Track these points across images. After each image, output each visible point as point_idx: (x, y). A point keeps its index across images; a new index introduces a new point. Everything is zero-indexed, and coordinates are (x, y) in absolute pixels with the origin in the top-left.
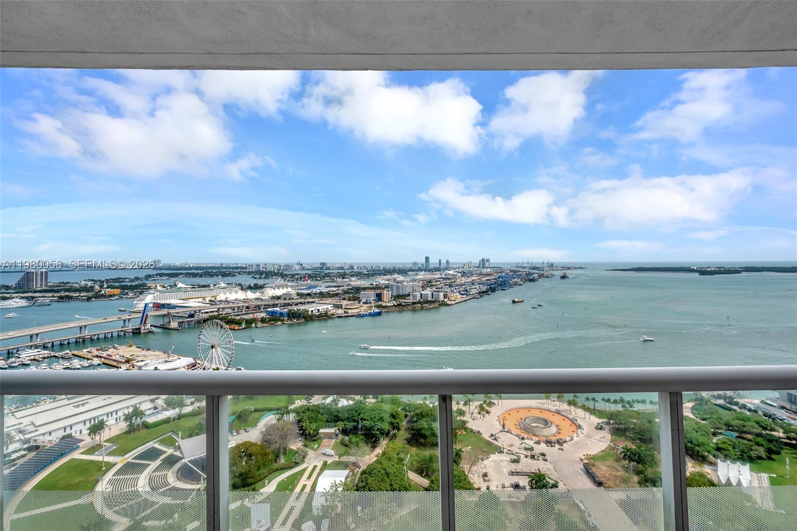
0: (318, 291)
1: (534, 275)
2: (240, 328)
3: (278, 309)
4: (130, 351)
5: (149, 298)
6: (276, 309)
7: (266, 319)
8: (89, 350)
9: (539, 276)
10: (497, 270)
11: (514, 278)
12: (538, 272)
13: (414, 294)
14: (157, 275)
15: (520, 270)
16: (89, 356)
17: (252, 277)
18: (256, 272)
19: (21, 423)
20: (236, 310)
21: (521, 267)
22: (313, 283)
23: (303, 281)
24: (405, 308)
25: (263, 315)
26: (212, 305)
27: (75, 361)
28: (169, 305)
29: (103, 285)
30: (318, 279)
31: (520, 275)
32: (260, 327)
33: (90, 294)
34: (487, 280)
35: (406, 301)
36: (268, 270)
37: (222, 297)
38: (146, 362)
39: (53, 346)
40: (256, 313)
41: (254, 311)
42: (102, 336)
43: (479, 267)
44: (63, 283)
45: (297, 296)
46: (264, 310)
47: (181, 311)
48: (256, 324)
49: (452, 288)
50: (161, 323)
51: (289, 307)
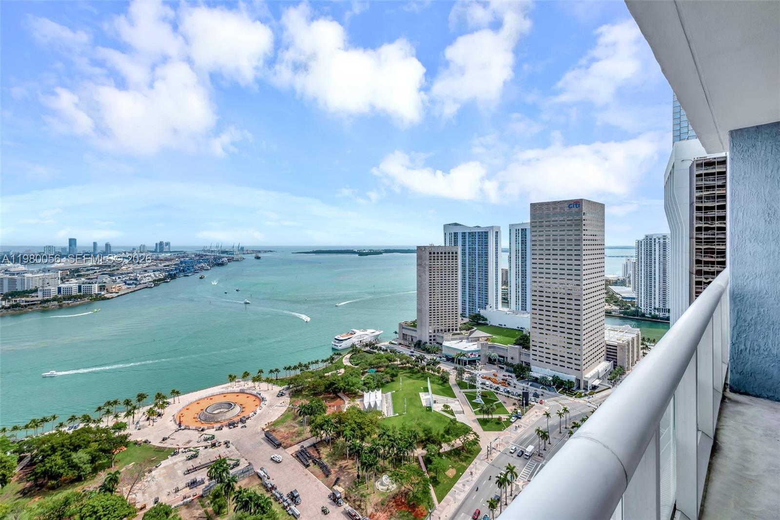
1: (223, 259)
9: (228, 260)
10: (179, 255)
11: (200, 263)
12: (227, 256)
13: (46, 288)
15: (208, 254)
21: (208, 251)
24: (25, 310)
31: (207, 259)
34: (165, 266)
35: (28, 299)
43: (155, 251)
49: (114, 278)
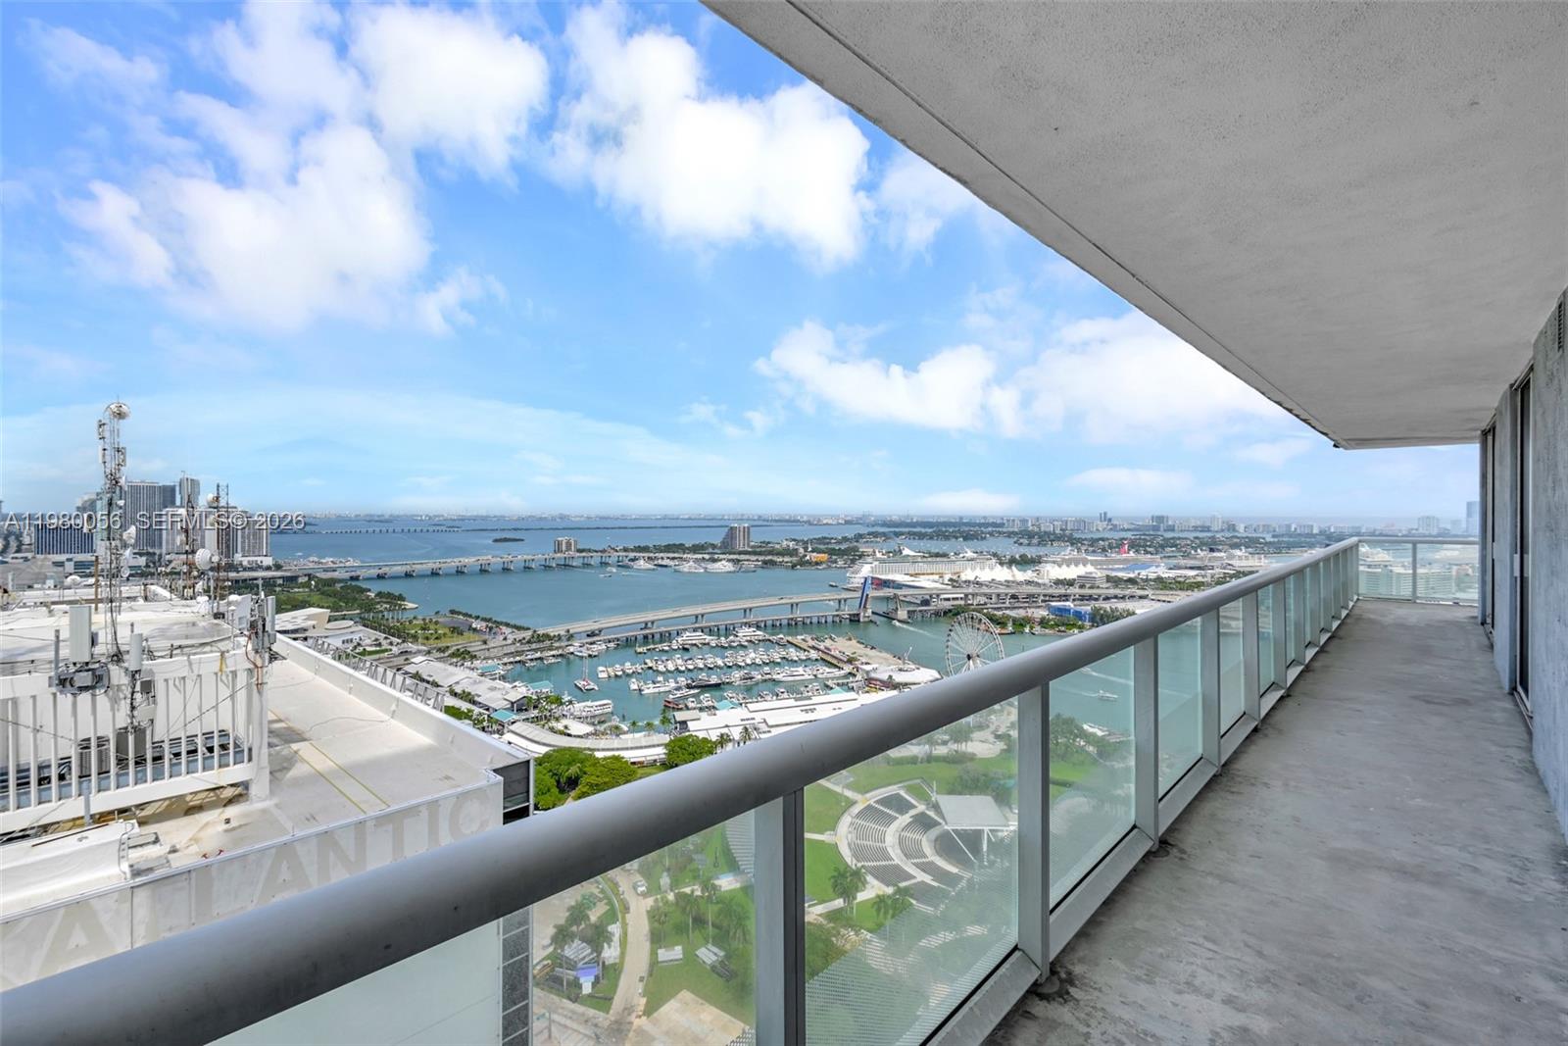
0: (1152, 576)
2: (1004, 631)
3: (1069, 604)
4: (850, 646)
5: (866, 570)
6: (1067, 603)
7: (1049, 620)
8: (803, 637)
14: (869, 534)
16: (804, 645)
17: (1015, 543)
18: (1021, 532)
19: (753, 719)
20: (994, 600)
22: (1143, 557)
23: (1119, 553)
25: (1044, 613)
26: (954, 587)
27: (791, 650)
28: (894, 582)
29: (807, 548)
30: (1149, 549)
32: (1040, 635)
33: (795, 559)
36: (1043, 529)
37: (968, 575)
38: (875, 666)
39: (765, 626)
40: (1029, 607)
41: (1027, 605)
42: (815, 620)
44: (764, 542)
45: (1108, 581)
46: (1043, 604)
47: (911, 593)
48: (1031, 628)
50: (885, 610)
51: (1093, 602)
